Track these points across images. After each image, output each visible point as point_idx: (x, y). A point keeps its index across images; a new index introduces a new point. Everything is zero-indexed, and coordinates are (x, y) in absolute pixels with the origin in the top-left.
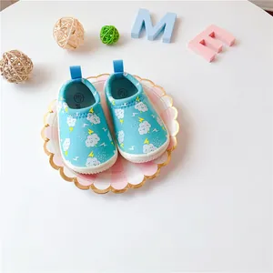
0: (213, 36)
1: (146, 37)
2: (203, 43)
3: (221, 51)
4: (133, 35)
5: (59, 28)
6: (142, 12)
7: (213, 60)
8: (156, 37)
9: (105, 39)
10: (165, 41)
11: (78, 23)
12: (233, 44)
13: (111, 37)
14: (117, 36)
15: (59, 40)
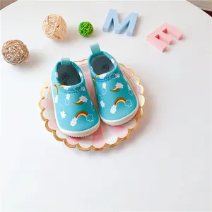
0: (166, 31)
1: (114, 32)
2: (158, 37)
3: (171, 43)
4: (104, 30)
5: (47, 23)
6: (111, 11)
7: (165, 50)
8: (122, 32)
9: (82, 32)
10: (128, 35)
11: (62, 20)
12: (181, 38)
13: (87, 30)
14: (91, 30)
15: (47, 32)
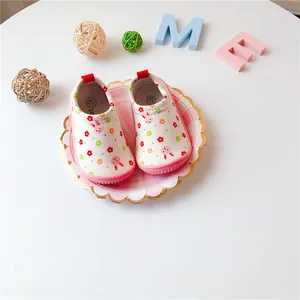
0: (242, 43)
1: (171, 45)
2: (232, 51)
3: (250, 60)
4: (158, 42)
5: (80, 34)
6: (166, 17)
7: (242, 69)
8: (182, 44)
9: (127, 45)
10: (191, 48)
11: (101, 30)
12: (263, 53)
13: (134, 43)
14: (140, 43)
15: (79, 45)
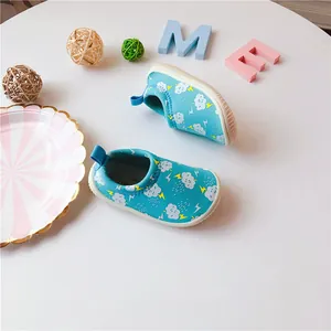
1: (175, 54)
2: (243, 60)
3: (263, 69)
4: (160, 51)
5: (74, 40)
7: (254, 80)
8: (188, 53)
9: (127, 54)
10: (198, 57)
11: (97, 36)
12: (277, 62)
13: (135, 52)
14: (141, 51)
15: (73, 54)
